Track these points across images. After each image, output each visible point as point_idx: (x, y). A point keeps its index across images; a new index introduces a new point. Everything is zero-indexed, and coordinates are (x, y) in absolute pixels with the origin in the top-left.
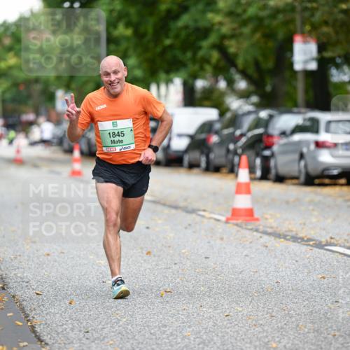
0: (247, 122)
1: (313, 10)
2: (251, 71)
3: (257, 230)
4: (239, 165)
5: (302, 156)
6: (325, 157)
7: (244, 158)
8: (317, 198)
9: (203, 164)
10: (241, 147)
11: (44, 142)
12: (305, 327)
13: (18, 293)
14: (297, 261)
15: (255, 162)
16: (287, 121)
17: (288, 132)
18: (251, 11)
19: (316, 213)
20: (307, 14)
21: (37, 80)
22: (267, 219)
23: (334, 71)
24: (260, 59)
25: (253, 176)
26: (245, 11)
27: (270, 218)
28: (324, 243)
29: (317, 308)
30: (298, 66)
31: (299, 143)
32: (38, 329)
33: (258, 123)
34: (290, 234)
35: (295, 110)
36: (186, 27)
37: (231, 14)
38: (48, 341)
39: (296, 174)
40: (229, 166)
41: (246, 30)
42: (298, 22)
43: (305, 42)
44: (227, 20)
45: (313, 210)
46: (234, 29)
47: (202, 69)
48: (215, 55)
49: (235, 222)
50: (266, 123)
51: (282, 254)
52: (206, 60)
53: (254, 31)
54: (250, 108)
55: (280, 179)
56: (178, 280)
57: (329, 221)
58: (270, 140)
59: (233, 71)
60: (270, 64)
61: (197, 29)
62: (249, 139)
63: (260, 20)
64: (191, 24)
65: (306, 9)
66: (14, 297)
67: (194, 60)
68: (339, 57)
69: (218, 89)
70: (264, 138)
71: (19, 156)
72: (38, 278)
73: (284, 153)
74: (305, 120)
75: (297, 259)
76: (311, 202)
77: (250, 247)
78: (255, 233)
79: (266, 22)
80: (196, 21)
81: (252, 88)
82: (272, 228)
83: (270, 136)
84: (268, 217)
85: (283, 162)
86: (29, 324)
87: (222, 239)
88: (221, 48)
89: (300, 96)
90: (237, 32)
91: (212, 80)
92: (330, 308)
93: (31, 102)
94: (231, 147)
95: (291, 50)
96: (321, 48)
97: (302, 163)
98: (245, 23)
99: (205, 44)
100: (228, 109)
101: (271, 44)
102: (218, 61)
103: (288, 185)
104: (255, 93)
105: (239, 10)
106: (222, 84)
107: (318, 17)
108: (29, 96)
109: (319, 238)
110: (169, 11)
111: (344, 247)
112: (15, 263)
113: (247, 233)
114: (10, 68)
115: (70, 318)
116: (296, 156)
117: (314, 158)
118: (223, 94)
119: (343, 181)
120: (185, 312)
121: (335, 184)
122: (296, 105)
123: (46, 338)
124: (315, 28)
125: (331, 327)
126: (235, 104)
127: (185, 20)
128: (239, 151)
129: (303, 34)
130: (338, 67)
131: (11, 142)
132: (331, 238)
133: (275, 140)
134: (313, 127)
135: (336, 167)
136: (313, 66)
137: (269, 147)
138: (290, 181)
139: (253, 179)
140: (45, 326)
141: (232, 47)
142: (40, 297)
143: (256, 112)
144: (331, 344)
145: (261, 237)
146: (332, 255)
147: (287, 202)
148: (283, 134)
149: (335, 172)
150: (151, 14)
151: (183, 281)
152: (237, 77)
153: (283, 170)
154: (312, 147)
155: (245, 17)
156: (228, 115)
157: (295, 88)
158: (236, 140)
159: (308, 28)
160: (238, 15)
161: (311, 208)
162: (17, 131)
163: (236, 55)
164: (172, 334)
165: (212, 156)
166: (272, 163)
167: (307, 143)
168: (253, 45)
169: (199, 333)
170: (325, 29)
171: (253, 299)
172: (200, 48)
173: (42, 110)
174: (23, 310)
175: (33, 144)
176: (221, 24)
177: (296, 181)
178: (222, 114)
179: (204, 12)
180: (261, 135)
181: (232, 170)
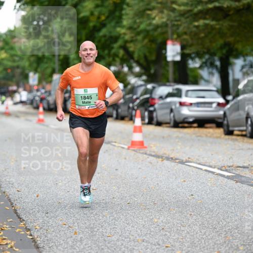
0: (140, 91)
1: (178, 26)
2: (142, 61)
3: (146, 154)
4: (135, 116)
5: (172, 111)
6: (185, 111)
7: (138, 112)
8: (181, 135)
9: (115, 115)
10: (136, 105)
12: (174, 210)
13: (7, 190)
14: (169, 172)
15: (144, 114)
16: (163, 90)
17: (164, 97)
18: (142, 27)
19: (180, 144)
20: (175, 28)
21: (18, 67)
22: (151, 147)
23: (190, 62)
24: (148, 54)
25: (143, 122)
26: (139, 27)
27: (154, 147)
28: (184, 161)
29: (181, 199)
30: (169, 59)
31: (170, 103)
32: (18, 212)
33: (146, 91)
34: (165, 156)
35: (168, 84)
36: (104, 36)
37: (130, 28)
38: (24, 218)
39: (168, 121)
40: (130, 116)
41: (140, 38)
42: (170, 33)
43: (173, 44)
44: (128, 32)
45: (178, 142)
46: (132, 37)
47: (114, 60)
48: (121, 52)
49: (133, 149)
50: (151, 92)
51: (160, 168)
52: (116, 55)
53: (144, 38)
54: (142, 83)
55: (159, 124)
56: (100, 183)
57: (188, 148)
58: (153, 101)
59: (132, 61)
60: (153, 58)
61: (111, 37)
62: (141, 101)
63: (147, 32)
64: (107, 34)
65: (174, 25)
66: (4, 192)
67: (109, 55)
68: (194, 53)
69: (123, 72)
70: (150, 100)
71: (7, 111)
72: (19, 182)
73: (162, 109)
74: (173, 90)
75: (169, 170)
76: (177, 137)
77: (142, 164)
78: (145, 155)
79: (151, 33)
80: (110, 32)
81: (143, 71)
82: (154, 152)
83: (153, 99)
84: (152, 146)
85: (161, 114)
86: (13, 208)
87: (125, 159)
88: (124, 48)
89: (171, 76)
90: (134, 38)
91: (120, 67)
92: (188, 199)
93: (14, 80)
94: (131, 105)
95: (165, 49)
96: (183, 48)
97: (172, 115)
98: (138, 33)
99: (116, 45)
100: (129, 84)
101: (154, 46)
102: (123, 56)
103: (164, 127)
104: (144, 74)
105: (135, 26)
106: (126, 69)
107: (181, 29)
108: (13, 76)
109: (182, 158)
110: (94, 27)
111: (196, 163)
112: (5, 173)
113: (140, 155)
114: (3, 59)
115: (37, 205)
116: (169, 111)
117: (179, 112)
118: (126, 75)
119: (195, 125)
120: (104, 201)
121: (191, 127)
122: (168, 81)
124: (179, 36)
125: (189, 210)
126: (133, 80)
127: (104, 31)
128: (136, 108)
129: (172, 40)
130: (193, 59)
131: (3, 102)
132: (189, 158)
133: (156, 101)
134: (178, 94)
135: (191, 117)
136: (178, 58)
137: (152, 105)
138: (164, 125)
139: (143, 124)
140: (23, 210)
141: (131, 47)
142: (19, 193)
143: (145, 85)
144: (189, 220)
145: (148, 158)
146: (189, 168)
147: (163, 137)
148: (161, 97)
149: (191, 120)
150: (84, 28)
151: (103, 184)
152: (134, 65)
153: (161, 119)
154: (178, 105)
155: (139, 30)
156: (129, 87)
157: (168, 71)
158: (133, 101)
159: (175, 36)
160: (135, 29)
161: (177, 140)
162: (7, 97)
163: (133, 52)
164: (96, 214)
165: (120, 110)
166: (155, 115)
167: (175, 103)
168: (144, 46)
169: (113, 213)
170: (185, 37)
171: (143, 194)
172: (113, 48)
173: (21, 84)
174: (10, 200)
175: (16, 104)
176: (125, 34)
177: (168, 125)
178: (125, 86)
179: (115, 27)
180: (148, 99)
181: (132, 119)
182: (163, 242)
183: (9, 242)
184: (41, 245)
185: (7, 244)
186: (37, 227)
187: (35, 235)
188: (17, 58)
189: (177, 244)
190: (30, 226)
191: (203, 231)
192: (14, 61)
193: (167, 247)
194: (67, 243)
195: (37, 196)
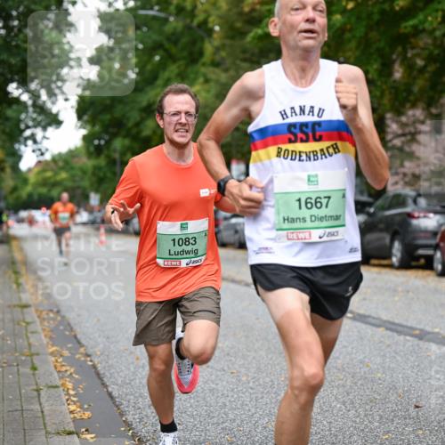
11: (84, 224)
13: (66, 315)
20: (239, 148)
21: (79, 187)
31: (235, 225)
32: (79, 336)
42: (234, 152)
43: (238, 163)
65: (238, 145)
66: (64, 317)
73: (227, 230)
85: (226, 235)
86: (73, 333)
116: (232, 232)
123: (83, 341)
129: (237, 159)
148: (225, 218)
153: (226, 240)
159: (239, 156)
173: (82, 204)
174: (69, 324)
177: (233, 246)
182: (229, 368)
183: (68, 368)
184: (102, 372)
185: (66, 371)
186: (99, 353)
187: (96, 361)
188: (77, 178)
189: (243, 370)
190: (90, 351)
191: (270, 356)
192: (74, 181)
193: (232, 373)
194: (129, 369)
195: (99, 320)
